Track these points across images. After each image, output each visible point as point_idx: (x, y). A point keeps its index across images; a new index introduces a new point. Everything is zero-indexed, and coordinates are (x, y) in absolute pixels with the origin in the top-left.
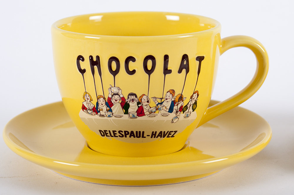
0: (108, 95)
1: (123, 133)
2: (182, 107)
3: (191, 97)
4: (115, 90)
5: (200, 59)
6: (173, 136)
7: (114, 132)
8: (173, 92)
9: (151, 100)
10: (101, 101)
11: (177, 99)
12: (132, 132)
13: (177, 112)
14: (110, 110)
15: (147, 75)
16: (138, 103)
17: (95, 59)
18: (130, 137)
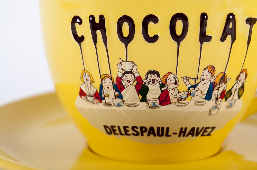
0: (116, 73)
1: (139, 130)
2: (224, 91)
4: (127, 66)
6: (209, 135)
7: (125, 128)
8: (212, 69)
9: (181, 81)
10: (108, 83)
11: (218, 81)
12: (152, 128)
13: (217, 99)
14: (120, 97)
15: (176, 44)
16: (162, 86)
17: (97, 21)
18: (149, 135)
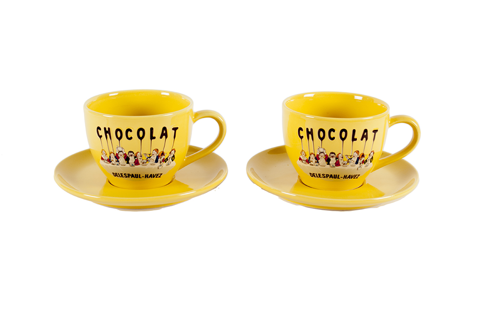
0: (317, 153)
1: (325, 176)
2: (164, 159)
3: (170, 153)
4: (321, 150)
5: (175, 129)
6: (160, 177)
8: (358, 152)
10: (112, 156)
12: (331, 175)
13: (161, 162)
14: (318, 162)
16: (135, 157)
